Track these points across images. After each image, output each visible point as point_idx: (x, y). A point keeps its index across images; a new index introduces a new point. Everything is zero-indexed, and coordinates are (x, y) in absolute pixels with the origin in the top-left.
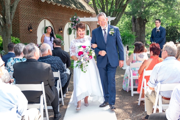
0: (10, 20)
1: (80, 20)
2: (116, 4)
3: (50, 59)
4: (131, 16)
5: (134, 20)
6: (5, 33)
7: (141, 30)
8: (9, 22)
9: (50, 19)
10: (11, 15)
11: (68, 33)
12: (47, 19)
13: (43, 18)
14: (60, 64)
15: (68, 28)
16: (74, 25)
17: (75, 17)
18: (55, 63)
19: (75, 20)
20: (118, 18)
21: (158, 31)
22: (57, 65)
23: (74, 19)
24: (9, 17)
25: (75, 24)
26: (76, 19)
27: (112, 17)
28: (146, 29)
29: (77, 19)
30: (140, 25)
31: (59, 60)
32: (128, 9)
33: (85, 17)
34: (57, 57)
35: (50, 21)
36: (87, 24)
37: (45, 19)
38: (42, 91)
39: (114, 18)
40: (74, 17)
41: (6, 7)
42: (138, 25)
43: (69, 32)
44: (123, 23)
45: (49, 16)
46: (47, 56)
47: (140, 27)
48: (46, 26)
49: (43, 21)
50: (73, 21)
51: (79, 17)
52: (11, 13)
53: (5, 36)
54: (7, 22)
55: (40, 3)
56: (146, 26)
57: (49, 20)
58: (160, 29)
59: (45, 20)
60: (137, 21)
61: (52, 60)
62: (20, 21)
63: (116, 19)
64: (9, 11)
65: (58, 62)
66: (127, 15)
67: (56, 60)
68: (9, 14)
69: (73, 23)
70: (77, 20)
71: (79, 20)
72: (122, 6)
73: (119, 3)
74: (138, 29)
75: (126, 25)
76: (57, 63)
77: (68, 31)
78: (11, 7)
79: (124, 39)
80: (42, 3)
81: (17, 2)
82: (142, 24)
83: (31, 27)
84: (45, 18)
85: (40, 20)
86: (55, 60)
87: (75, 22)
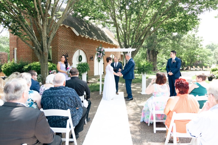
0: (46, 49)
1: (105, 50)
2: (136, 39)
3: (62, 91)
4: (147, 49)
5: (149, 51)
6: (43, 60)
7: (153, 59)
8: (46, 51)
10: (48, 45)
12: (81, 49)
14: (73, 97)
16: (99, 55)
18: (66, 96)
19: (100, 50)
20: (137, 50)
21: (174, 62)
22: (70, 98)
24: (46, 46)
26: (101, 49)
27: (133, 48)
28: (157, 59)
30: (153, 55)
31: (73, 93)
32: (144, 44)
33: (109, 48)
34: (72, 89)
35: (84, 51)
36: (113, 54)
39: (134, 50)
40: (99, 47)
41: (43, 38)
42: (152, 56)
44: (140, 53)
45: (83, 47)
46: (59, 87)
47: (153, 57)
48: (80, 55)
49: (78, 51)
50: (98, 51)
51: (104, 48)
52: (47, 43)
53: (43, 62)
54: (44, 51)
55: (76, 37)
56: (157, 56)
58: (176, 59)
60: (150, 52)
61: (64, 92)
62: (59, 50)
63: (135, 50)
64: (46, 42)
65: (72, 94)
66: (143, 48)
67: (69, 92)
68: (46, 44)
69: (99, 53)
70: (102, 50)
72: (141, 40)
73: (138, 37)
74: (152, 58)
75: (142, 55)
76: (69, 96)
78: (48, 39)
80: (78, 36)
81: (52, 34)
82: (154, 55)
83: (67, 55)
84: (79, 48)
85: (75, 50)
86: (67, 92)
87: (100, 52)
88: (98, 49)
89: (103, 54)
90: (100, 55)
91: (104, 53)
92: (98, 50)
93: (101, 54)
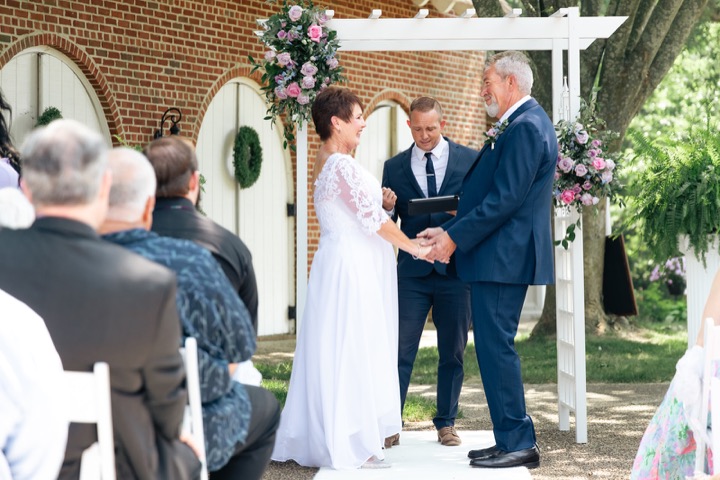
1: (339, 36)
9: (82, 48)
11: (232, 169)
12: (60, 47)
13: (21, 38)
15: (230, 126)
16: (287, 76)
17: (296, 12)
19: (295, 31)
22: (191, 298)
23: (290, 24)
25: (299, 67)
26: (305, 23)
29: (314, 26)
33: (377, 12)
35: (84, 67)
36: (396, 101)
37: (39, 41)
38: (94, 427)
40: (287, 10)
43: (237, 163)
45: (76, 24)
48: (45, 105)
49: (23, 61)
50: (280, 46)
51: (330, 13)
57: (71, 54)
59: (39, 55)
67: (184, 263)
69: (285, 58)
70: (315, 32)
71: (332, 35)
77: (232, 152)
79: (693, 187)
84: (37, 32)
87: (300, 51)
88: (280, 22)
89: (321, 63)
90: (298, 77)
91: (333, 63)
92: (282, 36)
93: (309, 68)
